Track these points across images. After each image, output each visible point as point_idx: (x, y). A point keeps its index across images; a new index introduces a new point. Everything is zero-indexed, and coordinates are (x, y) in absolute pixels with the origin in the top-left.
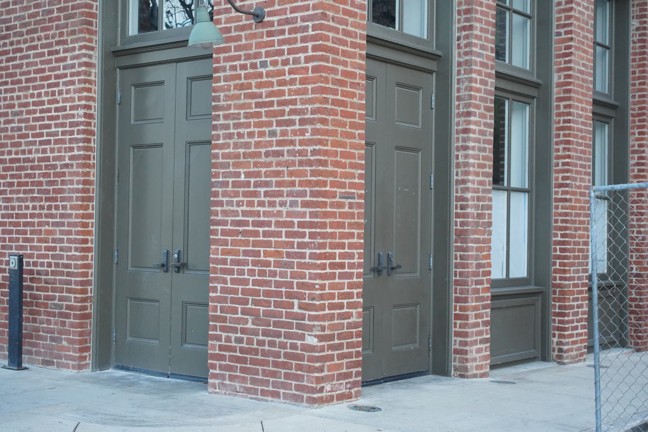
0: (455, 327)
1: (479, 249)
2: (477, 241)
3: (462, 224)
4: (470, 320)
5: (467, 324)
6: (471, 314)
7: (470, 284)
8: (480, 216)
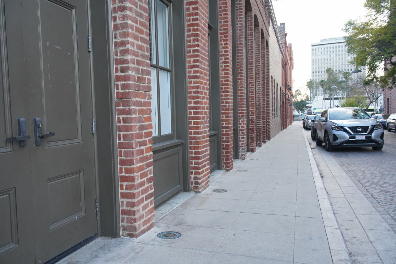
0: (122, 189)
1: (141, 112)
2: (139, 104)
3: (124, 87)
4: (136, 181)
5: (133, 185)
6: (137, 175)
7: (134, 146)
8: (140, 80)
